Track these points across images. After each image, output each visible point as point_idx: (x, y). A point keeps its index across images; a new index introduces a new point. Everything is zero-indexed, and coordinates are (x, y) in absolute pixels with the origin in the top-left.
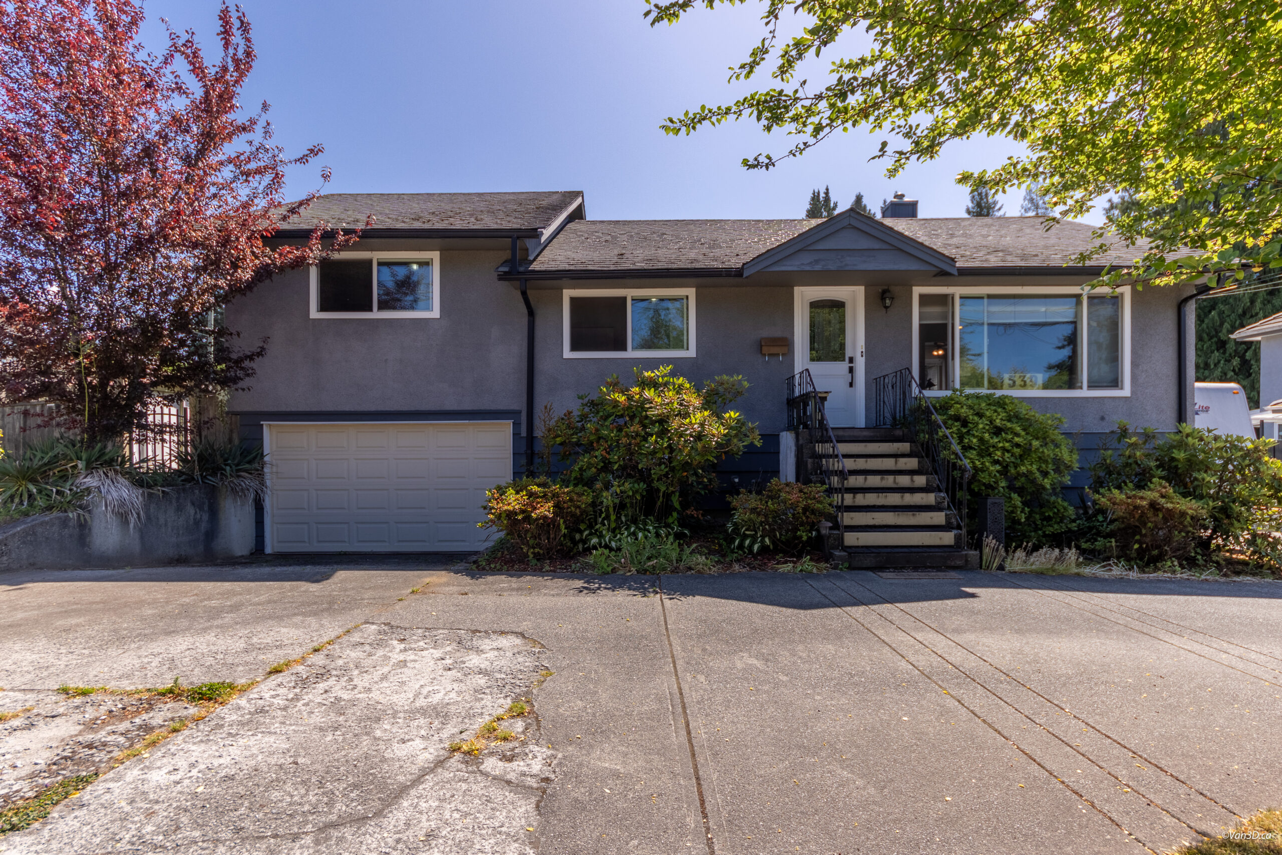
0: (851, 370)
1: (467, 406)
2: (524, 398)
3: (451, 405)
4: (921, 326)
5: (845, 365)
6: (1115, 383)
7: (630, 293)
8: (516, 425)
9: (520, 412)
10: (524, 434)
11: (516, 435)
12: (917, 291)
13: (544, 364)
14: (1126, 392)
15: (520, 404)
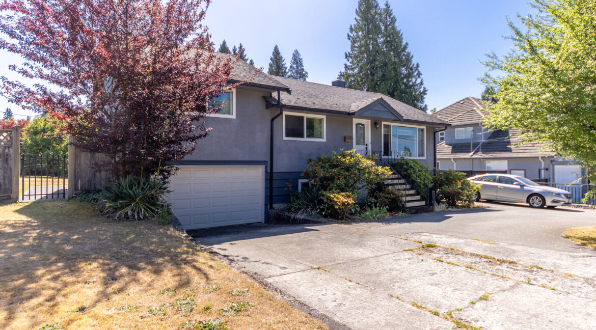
0: (366, 148)
1: (247, 159)
2: (269, 156)
3: (240, 158)
4: (384, 134)
5: (365, 147)
6: (423, 155)
7: (306, 115)
8: (266, 167)
9: (267, 162)
10: (269, 171)
11: (266, 171)
12: (383, 123)
13: (276, 142)
14: (425, 158)
15: (268, 159)
